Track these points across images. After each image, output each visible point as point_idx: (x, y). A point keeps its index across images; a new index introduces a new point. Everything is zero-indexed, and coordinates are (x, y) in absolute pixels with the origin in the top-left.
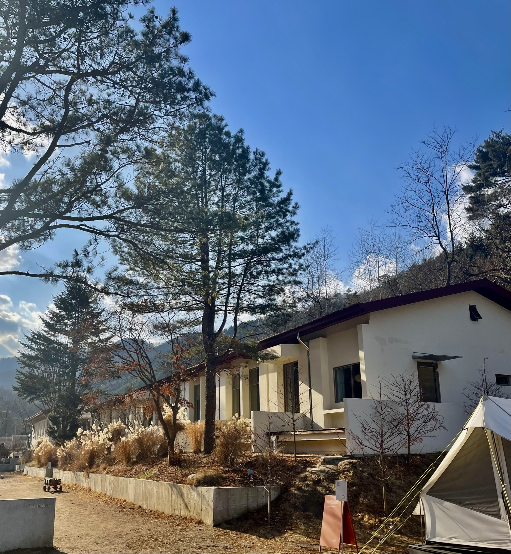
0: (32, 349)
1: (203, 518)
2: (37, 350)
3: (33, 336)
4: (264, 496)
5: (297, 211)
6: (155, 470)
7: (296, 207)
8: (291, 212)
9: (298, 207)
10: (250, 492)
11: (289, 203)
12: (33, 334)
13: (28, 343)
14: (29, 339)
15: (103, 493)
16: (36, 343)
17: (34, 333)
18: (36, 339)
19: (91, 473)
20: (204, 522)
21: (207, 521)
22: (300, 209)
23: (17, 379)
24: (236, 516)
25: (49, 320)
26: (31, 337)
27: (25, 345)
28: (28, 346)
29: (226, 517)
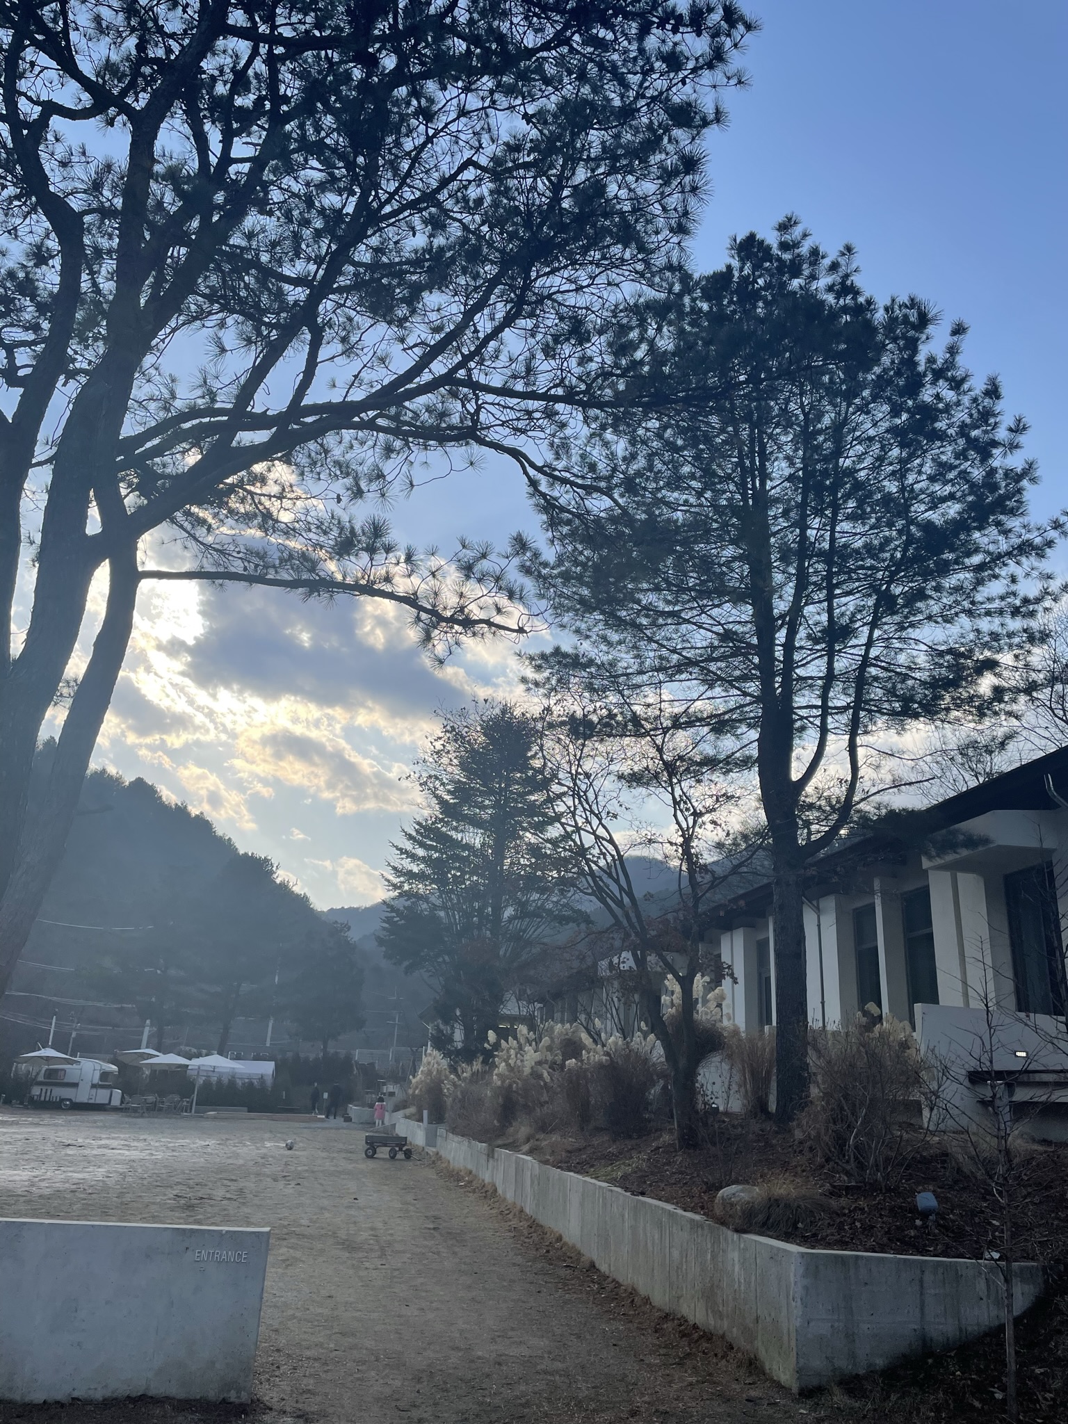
0: (413, 857)
1: (762, 1354)
2: (424, 860)
3: (417, 831)
4: (983, 1294)
5: (1022, 439)
6: (639, 1161)
7: (1019, 428)
8: (1004, 445)
9: (1024, 428)
10: (928, 1277)
11: (996, 423)
12: (417, 827)
13: (408, 845)
14: (410, 837)
15: (518, 1207)
16: (422, 845)
17: (419, 824)
18: (422, 836)
19: (499, 1146)
20: (767, 1367)
21: (775, 1367)
22: (1029, 432)
23: (384, 921)
24: (880, 1362)
25: (447, 797)
26: (414, 834)
27: (401, 850)
28: (406, 852)
29: (843, 1363)
